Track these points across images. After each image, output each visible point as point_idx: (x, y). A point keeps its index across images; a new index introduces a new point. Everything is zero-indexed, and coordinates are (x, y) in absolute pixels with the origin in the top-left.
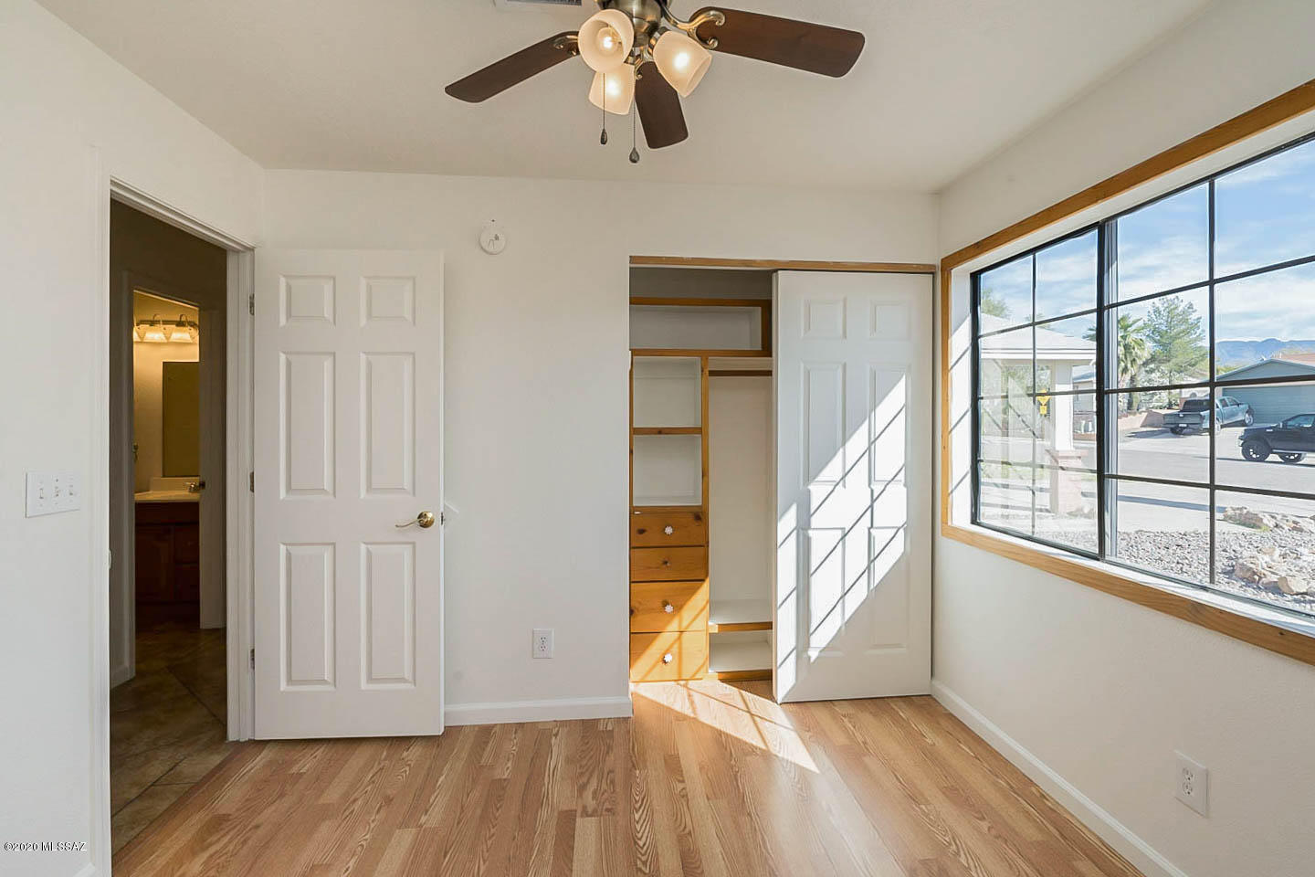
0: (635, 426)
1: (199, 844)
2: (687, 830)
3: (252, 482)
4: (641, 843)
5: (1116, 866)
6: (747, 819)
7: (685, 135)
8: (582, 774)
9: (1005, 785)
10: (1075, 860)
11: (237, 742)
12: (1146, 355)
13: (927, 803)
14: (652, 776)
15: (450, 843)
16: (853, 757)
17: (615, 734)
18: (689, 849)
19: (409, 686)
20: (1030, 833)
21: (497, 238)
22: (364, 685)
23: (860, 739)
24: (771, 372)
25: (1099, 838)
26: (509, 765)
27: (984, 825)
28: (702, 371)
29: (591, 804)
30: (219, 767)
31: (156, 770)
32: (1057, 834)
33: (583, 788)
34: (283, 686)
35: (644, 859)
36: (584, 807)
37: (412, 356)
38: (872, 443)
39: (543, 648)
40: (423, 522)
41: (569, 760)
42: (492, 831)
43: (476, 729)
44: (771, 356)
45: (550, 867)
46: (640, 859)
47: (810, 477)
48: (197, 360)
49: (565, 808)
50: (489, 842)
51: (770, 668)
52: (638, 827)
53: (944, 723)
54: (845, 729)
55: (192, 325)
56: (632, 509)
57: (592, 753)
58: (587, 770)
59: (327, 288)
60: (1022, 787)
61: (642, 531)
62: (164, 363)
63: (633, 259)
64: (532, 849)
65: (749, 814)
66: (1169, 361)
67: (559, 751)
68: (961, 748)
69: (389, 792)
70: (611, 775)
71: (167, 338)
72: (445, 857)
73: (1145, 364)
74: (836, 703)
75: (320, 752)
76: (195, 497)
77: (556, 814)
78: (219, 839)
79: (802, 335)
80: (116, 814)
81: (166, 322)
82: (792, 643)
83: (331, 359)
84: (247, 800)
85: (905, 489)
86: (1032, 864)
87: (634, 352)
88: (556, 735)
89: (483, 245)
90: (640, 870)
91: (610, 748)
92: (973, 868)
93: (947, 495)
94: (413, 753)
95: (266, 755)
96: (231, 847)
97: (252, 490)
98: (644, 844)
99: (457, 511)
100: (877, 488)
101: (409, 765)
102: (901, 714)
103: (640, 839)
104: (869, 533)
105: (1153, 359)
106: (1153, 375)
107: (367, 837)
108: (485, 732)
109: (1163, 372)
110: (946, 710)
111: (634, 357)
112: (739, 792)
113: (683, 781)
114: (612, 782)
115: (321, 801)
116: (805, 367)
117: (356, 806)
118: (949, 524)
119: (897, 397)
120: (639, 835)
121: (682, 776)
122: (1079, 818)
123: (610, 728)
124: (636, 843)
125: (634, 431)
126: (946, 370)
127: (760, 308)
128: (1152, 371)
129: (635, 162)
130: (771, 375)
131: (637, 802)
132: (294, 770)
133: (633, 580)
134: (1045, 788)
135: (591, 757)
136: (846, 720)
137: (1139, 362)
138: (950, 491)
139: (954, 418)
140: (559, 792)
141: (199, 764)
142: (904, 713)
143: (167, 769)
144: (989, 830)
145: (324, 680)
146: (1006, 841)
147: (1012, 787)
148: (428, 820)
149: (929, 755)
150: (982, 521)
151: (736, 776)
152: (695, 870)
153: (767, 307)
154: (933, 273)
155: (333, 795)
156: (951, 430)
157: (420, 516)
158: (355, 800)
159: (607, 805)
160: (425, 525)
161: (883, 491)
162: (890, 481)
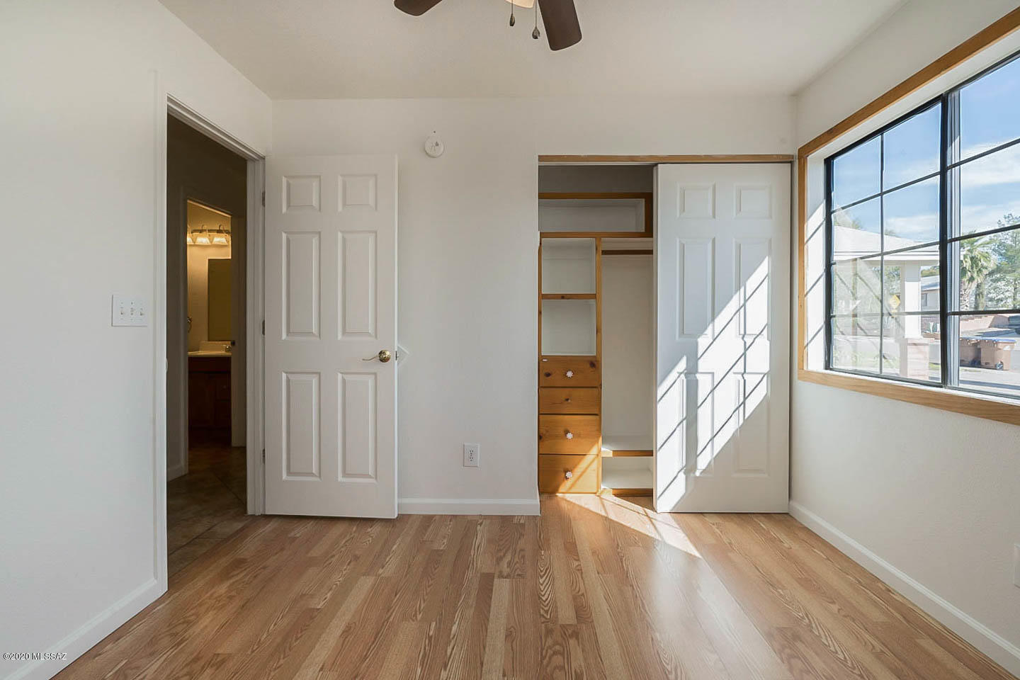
0: (543, 293)
1: (225, 574)
2: (580, 593)
3: (264, 328)
4: (544, 599)
5: (957, 646)
6: (630, 588)
7: (580, 37)
8: (500, 550)
9: (854, 580)
10: (918, 638)
11: (253, 516)
12: (991, 266)
13: (783, 588)
14: (555, 556)
15: (399, 589)
16: (721, 553)
17: (526, 527)
18: (583, 605)
19: (373, 481)
20: (876, 616)
21: (437, 144)
22: (340, 478)
23: (726, 541)
24: (652, 251)
25: (941, 625)
26: (445, 541)
27: (835, 608)
28: (596, 249)
29: (506, 570)
30: (242, 529)
31: (199, 529)
32: (902, 619)
33: (499, 560)
34: (284, 476)
35: (546, 609)
36: (501, 572)
37: (374, 234)
39: (471, 458)
40: (383, 359)
41: (490, 541)
42: (431, 582)
43: (421, 517)
44: (652, 236)
45: (473, 609)
46: (543, 609)
47: (684, 329)
48: (230, 258)
49: (485, 571)
50: (429, 589)
51: (651, 488)
52: (542, 588)
53: (802, 535)
54: (714, 533)
55: (227, 232)
56: (541, 358)
57: (508, 537)
58: (504, 547)
59: (315, 184)
60: (869, 582)
61: (548, 375)
62: (209, 260)
63: (541, 158)
64: (460, 595)
65: (632, 586)
66: (1014, 271)
67: (481, 536)
68: (815, 552)
69: (357, 552)
70: (522, 553)
71: (211, 242)
72: (396, 595)
73: (991, 274)
74: (705, 515)
75: (311, 523)
76: (228, 354)
77: (479, 575)
78: (238, 574)
79: (678, 215)
80: (171, 554)
81: (210, 231)
83: (317, 237)
84: (258, 551)
85: (769, 342)
86: (877, 638)
87: (543, 235)
88: (481, 524)
89: (426, 149)
90: (543, 616)
91: (522, 535)
92: (824, 637)
93: (804, 347)
94: (375, 530)
95: (272, 525)
96: (247, 579)
97: (264, 333)
98: (547, 599)
99: (407, 352)
101: (372, 537)
102: (762, 525)
103: (544, 596)
105: (998, 269)
106: (999, 283)
107: (341, 579)
108: (428, 519)
109: (1008, 281)
110: (802, 524)
111: (543, 239)
112: (624, 570)
113: (578, 560)
114: (523, 557)
115: (309, 555)
116: (680, 241)
117: (334, 560)
118: (805, 368)
120: (543, 593)
121: (578, 556)
122: (922, 608)
123: (522, 521)
124: (540, 598)
125: (542, 297)
126: (802, 243)
127: (644, 200)
128: (997, 280)
129: (536, 38)
130: (652, 254)
131: (542, 571)
132: (292, 534)
133: (541, 412)
134: (892, 586)
135: (507, 541)
136: (714, 527)
137: (985, 272)
138: (806, 344)
139: (809, 281)
140: (482, 561)
141: (228, 527)
142: (764, 524)
143: (207, 529)
144: (839, 612)
145: (312, 473)
146: (854, 621)
147: (860, 582)
148: (384, 572)
149: (788, 556)
150: (834, 367)
151: (621, 559)
152: (587, 620)
153: (649, 198)
154: (791, 162)
155: (316, 552)
156: (807, 294)
157: (381, 353)
158: (333, 556)
159: (519, 572)
160: (384, 360)
161: (752, 343)
162: (758, 336)
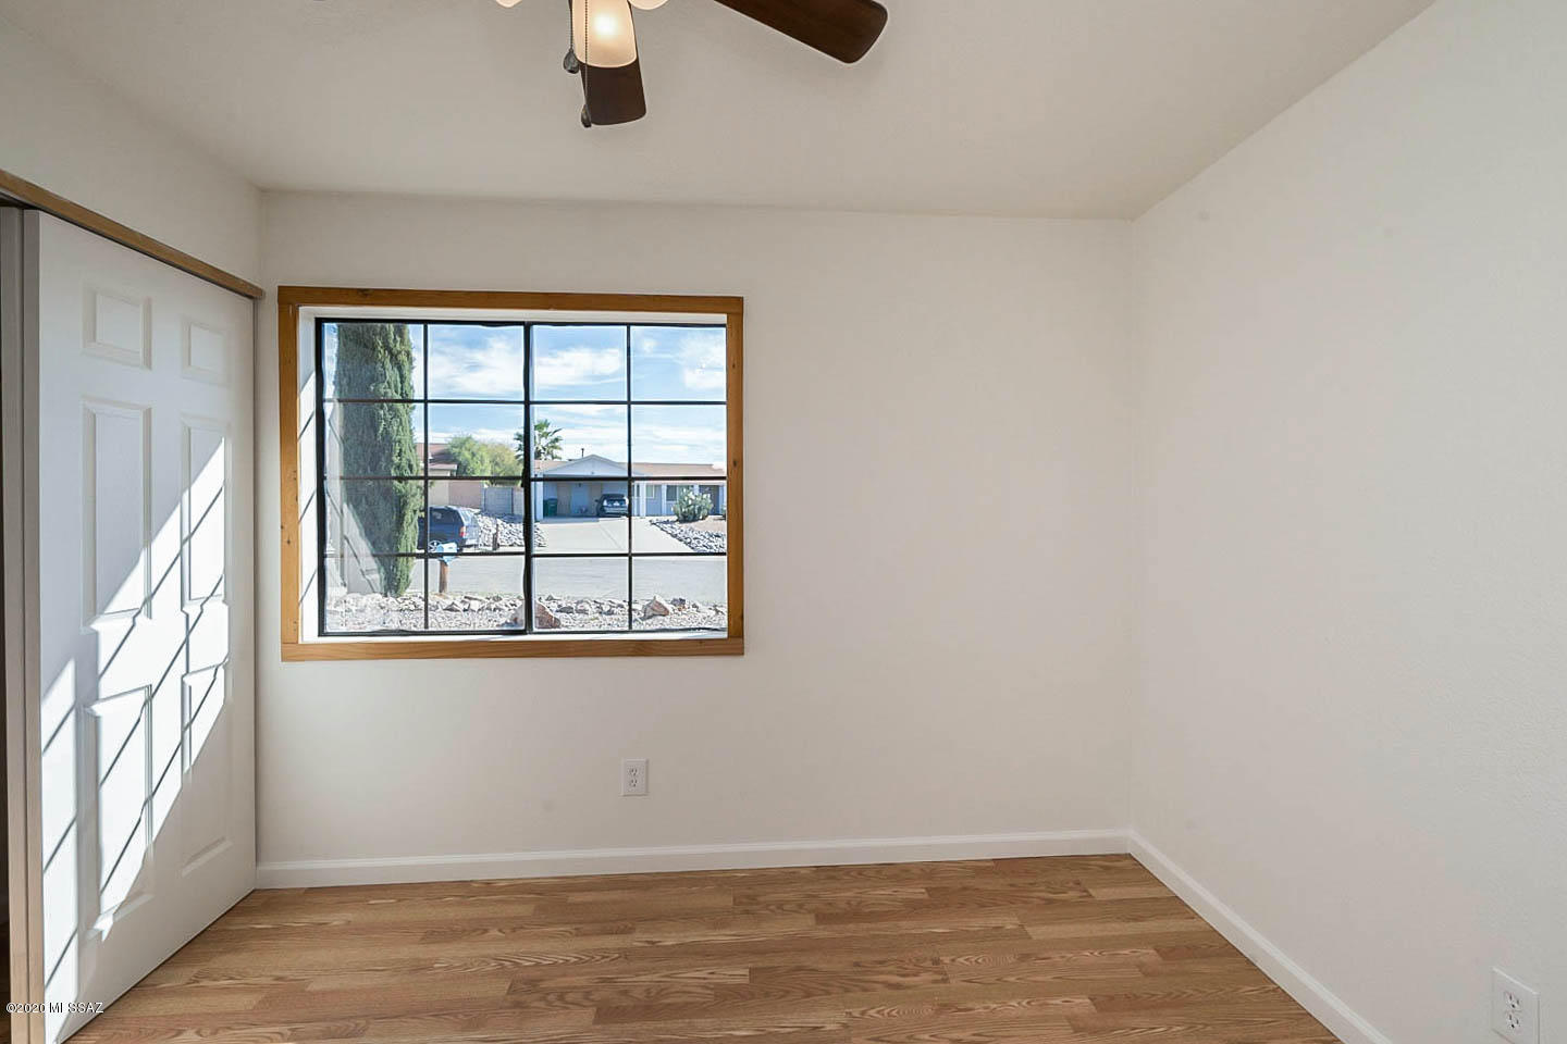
38: (186, 541)
47: (96, 605)
68: (374, 904)
82: (70, 924)
85: (226, 608)
100: (193, 610)
104: (183, 683)
110: (299, 889)
118: (300, 642)
119: (213, 475)
126: (293, 438)
138: (300, 598)
139: (303, 502)
154: (254, 299)
156: (301, 518)
161: (200, 616)
162: (208, 598)
